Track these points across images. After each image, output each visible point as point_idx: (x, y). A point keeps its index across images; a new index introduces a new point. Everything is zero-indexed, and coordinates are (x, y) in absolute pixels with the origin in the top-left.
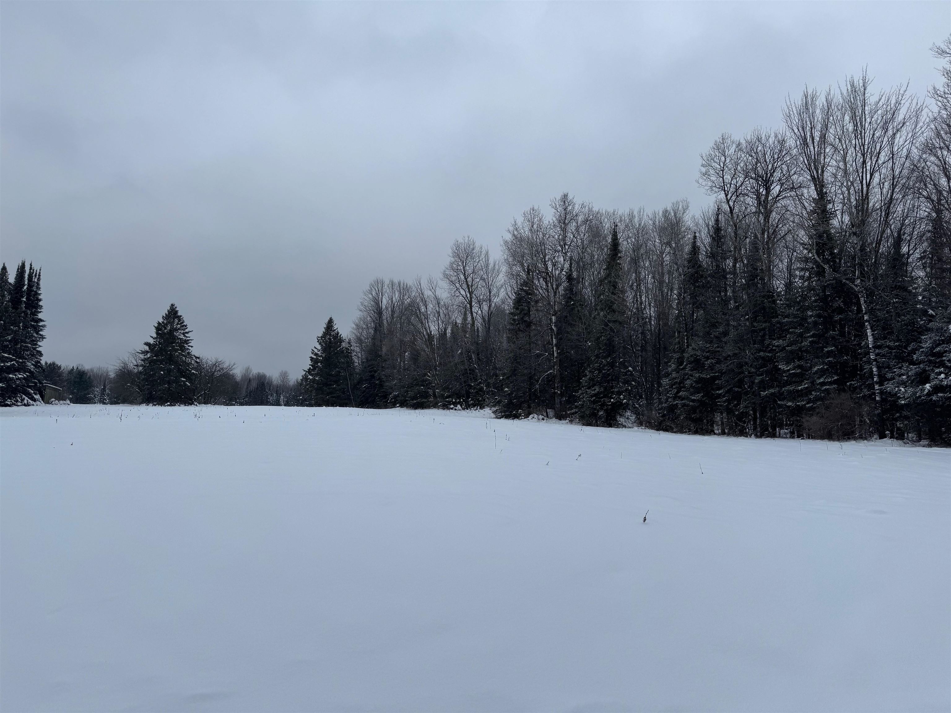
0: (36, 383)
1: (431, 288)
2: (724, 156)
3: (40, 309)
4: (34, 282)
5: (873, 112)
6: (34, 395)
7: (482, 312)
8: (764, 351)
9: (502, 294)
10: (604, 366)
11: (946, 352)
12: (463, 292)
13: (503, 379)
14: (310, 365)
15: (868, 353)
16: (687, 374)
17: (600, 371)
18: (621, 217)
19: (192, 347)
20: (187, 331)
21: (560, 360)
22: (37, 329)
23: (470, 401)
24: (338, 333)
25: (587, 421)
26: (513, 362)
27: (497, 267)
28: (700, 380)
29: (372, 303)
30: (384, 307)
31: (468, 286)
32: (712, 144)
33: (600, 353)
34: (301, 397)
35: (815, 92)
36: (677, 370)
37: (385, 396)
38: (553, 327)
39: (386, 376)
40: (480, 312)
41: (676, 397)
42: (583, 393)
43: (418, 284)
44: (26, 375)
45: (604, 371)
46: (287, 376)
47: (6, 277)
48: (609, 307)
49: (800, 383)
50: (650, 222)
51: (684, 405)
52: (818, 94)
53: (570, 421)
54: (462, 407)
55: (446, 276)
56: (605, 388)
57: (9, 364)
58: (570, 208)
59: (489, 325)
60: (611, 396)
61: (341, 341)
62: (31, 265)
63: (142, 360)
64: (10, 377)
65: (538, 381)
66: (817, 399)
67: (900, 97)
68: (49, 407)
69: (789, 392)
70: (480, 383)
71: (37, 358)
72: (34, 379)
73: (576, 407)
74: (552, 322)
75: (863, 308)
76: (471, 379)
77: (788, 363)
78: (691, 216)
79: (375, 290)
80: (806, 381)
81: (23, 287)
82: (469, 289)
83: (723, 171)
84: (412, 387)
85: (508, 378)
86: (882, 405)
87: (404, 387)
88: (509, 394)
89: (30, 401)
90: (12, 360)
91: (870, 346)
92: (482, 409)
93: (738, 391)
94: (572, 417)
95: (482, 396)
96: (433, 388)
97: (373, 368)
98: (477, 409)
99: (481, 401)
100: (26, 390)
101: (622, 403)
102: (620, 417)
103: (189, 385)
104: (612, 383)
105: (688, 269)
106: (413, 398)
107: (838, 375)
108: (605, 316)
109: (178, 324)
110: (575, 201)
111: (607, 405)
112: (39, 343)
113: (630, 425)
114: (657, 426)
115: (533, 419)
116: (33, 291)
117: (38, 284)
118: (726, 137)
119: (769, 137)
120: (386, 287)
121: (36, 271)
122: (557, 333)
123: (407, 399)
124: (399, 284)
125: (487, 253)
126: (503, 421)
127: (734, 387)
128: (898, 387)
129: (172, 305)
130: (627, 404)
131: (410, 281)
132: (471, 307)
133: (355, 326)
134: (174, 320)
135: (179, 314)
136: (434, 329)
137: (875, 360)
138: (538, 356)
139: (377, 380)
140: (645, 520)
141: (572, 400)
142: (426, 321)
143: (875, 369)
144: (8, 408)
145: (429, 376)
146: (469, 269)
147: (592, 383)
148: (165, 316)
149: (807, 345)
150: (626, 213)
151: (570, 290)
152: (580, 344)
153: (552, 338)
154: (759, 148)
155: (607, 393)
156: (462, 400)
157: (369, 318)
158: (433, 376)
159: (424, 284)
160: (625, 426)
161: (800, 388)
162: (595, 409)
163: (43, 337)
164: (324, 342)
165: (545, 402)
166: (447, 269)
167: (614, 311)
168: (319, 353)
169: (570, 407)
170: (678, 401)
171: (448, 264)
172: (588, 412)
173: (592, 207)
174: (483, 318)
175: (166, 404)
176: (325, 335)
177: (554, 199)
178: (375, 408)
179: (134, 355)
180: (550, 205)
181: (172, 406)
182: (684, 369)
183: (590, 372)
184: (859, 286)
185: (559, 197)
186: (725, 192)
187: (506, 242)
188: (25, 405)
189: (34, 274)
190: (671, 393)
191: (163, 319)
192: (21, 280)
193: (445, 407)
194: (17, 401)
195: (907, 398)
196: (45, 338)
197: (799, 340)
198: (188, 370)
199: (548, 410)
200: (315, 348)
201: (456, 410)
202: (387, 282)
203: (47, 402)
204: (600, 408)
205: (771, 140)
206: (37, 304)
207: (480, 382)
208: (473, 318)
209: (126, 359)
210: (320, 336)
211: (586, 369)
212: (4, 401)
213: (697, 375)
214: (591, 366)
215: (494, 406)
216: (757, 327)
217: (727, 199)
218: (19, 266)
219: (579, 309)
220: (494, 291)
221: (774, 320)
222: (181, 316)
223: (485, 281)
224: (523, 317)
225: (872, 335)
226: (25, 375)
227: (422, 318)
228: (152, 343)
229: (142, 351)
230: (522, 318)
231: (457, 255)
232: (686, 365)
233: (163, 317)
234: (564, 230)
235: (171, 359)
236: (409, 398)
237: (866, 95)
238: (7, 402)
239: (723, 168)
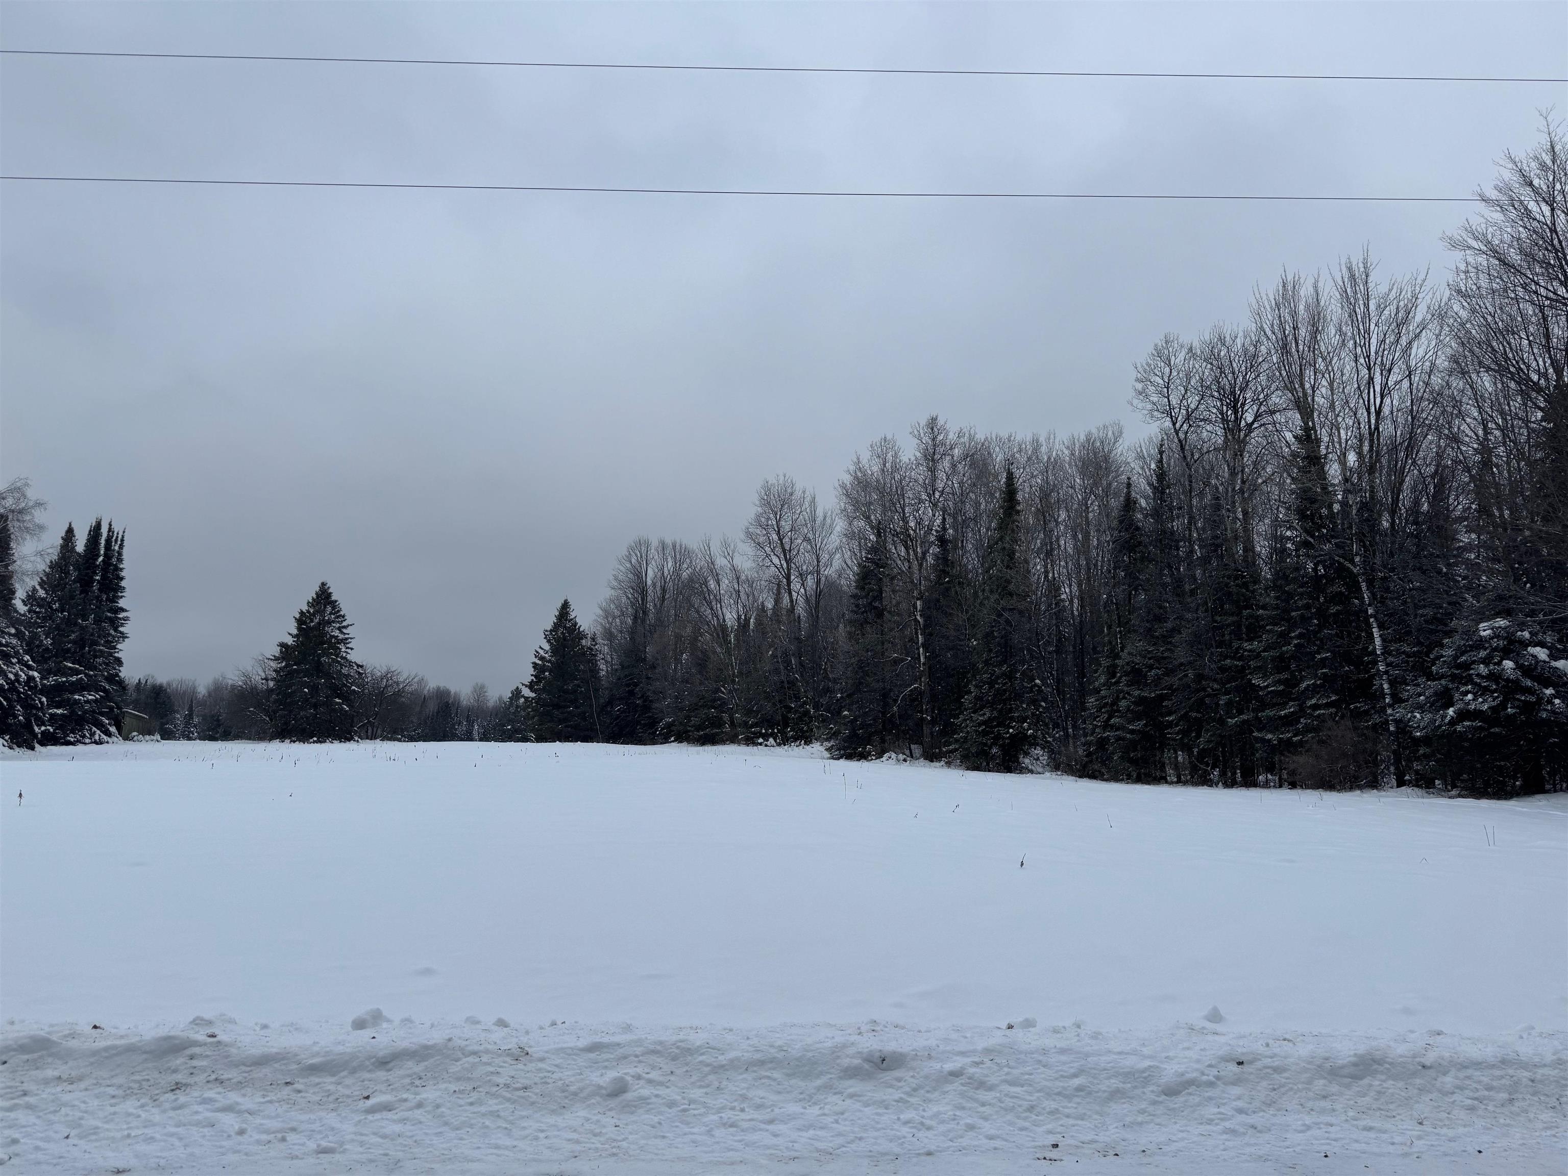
0: (111, 709)
1: (726, 554)
2: (1169, 365)
3: (121, 592)
4: (114, 550)
5: (1381, 309)
6: (109, 727)
7: (805, 590)
8: (1233, 658)
9: (837, 562)
10: (998, 678)
11: (1474, 662)
12: (776, 561)
13: (841, 697)
14: (532, 675)
15: (1375, 663)
16: (1122, 691)
17: (991, 686)
18: (1020, 445)
19: (352, 649)
20: (344, 624)
21: (930, 668)
22: (115, 623)
23: (790, 732)
24: (576, 624)
25: (973, 764)
26: (857, 672)
27: (828, 521)
28: (1141, 701)
29: (631, 576)
30: (649, 582)
31: (784, 550)
32: (1151, 349)
33: (992, 658)
34: (509, 727)
35: (1297, 278)
36: (1107, 684)
37: (653, 723)
38: (918, 618)
39: (654, 692)
40: (802, 590)
41: (1106, 726)
42: (965, 720)
43: (706, 548)
44: (99, 695)
45: (997, 686)
46: (485, 692)
47: (72, 543)
48: (1003, 588)
49: (1283, 705)
50: (1067, 452)
51: (1119, 739)
52: (1302, 281)
53: (946, 763)
54: (776, 741)
55: (750, 535)
56: (1000, 711)
57: (74, 679)
58: (940, 437)
59: (817, 612)
60: (1009, 723)
61: (581, 636)
62: (110, 525)
63: (275, 671)
64: (75, 699)
65: (895, 701)
66: (1308, 729)
67: (1418, 288)
68: (129, 746)
69: (1270, 719)
70: (805, 703)
71: (115, 669)
72: (110, 702)
73: (957, 741)
74: (916, 609)
75: (1366, 597)
76: (790, 698)
77: (1265, 677)
78: (1126, 448)
79: (636, 555)
80: (1291, 703)
81: (97, 559)
82: (785, 556)
83: (1168, 388)
84: (696, 709)
85: (849, 696)
86: (1398, 738)
87: (681, 709)
88: (852, 722)
89: (103, 736)
90: (77, 672)
91: (1378, 653)
92: (808, 745)
93: (1196, 717)
94: (950, 757)
95: (807, 724)
96: (731, 712)
97: (631, 679)
98: (800, 745)
99: (807, 731)
100: (97, 720)
101: (1026, 734)
102: (1024, 757)
103: (347, 709)
104: (1010, 705)
105: (1120, 532)
106: (698, 728)
107: (1337, 694)
108: (997, 602)
109: (331, 613)
110: (948, 426)
111: (1004, 738)
112: (119, 646)
113: (1040, 770)
114: (1079, 770)
115: (890, 760)
116: (111, 564)
117: (120, 554)
118: (1172, 339)
119: (1236, 337)
120: (652, 551)
121: (118, 534)
122: (924, 626)
123: (689, 728)
124: (674, 546)
125: (813, 501)
126: (842, 762)
127: (1191, 711)
128: (1412, 712)
129: (323, 584)
130: (1034, 737)
131: (692, 541)
132: (789, 582)
133: (601, 612)
134: (325, 607)
135: (333, 598)
136: (730, 617)
137: (1386, 672)
138: (896, 662)
139: (639, 699)
140: (1022, 864)
141: (949, 730)
142: (719, 605)
143: (1386, 686)
144: (71, 747)
145: (723, 693)
146: (786, 526)
147: (980, 704)
148: (311, 601)
149: (1290, 650)
150: (1028, 439)
151: (944, 561)
152: (962, 643)
153: (916, 633)
154: (1222, 354)
155: (1003, 720)
156: (776, 731)
157: (624, 599)
158: (730, 692)
159: (716, 549)
160: (1032, 772)
161: (1283, 713)
162: (985, 744)
163: (124, 636)
164: (554, 638)
165: (908, 733)
166: (752, 525)
167: (1011, 594)
168: (546, 655)
169: (946, 741)
170: (1109, 731)
171: (753, 516)
172: (974, 750)
173: (975, 433)
174: (807, 600)
175: (311, 740)
176: (556, 627)
177: (917, 425)
178: (636, 744)
179: (261, 662)
180: (911, 433)
181: (321, 742)
182: (1118, 682)
183: (976, 686)
184: (1358, 565)
185: (923, 422)
186: (1172, 418)
187: (843, 486)
188: (96, 743)
189: (114, 538)
190: (1099, 721)
191: (308, 606)
192: (94, 548)
193: (750, 741)
194: (84, 736)
195: (1424, 729)
196: (128, 637)
197: (1280, 642)
198: (345, 685)
199: (913, 746)
200: (541, 647)
201: (766, 746)
202: (655, 543)
203: (126, 738)
204: (992, 743)
205: (1239, 341)
206: (117, 584)
207: (805, 701)
208: (792, 601)
209: (250, 669)
210: (549, 629)
211: (971, 681)
212: (65, 737)
213: (1137, 693)
214: (978, 677)
215: (828, 740)
216: (1220, 622)
217: (1175, 429)
218: (91, 526)
219: (958, 589)
220: (825, 557)
221: (1245, 612)
222: (336, 601)
223: (811, 544)
224: (871, 602)
225: (1380, 636)
226: (97, 696)
227: (710, 599)
228: (289, 644)
229: (275, 656)
230: (870, 604)
231: (766, 503)
232: (1120, 677)
233: (309, 602)
234: (932, 470)
235: (319, 669)
236: (692, 726)
237: (1370, 285)
238: (68, 738)
239: (1168, 383)
